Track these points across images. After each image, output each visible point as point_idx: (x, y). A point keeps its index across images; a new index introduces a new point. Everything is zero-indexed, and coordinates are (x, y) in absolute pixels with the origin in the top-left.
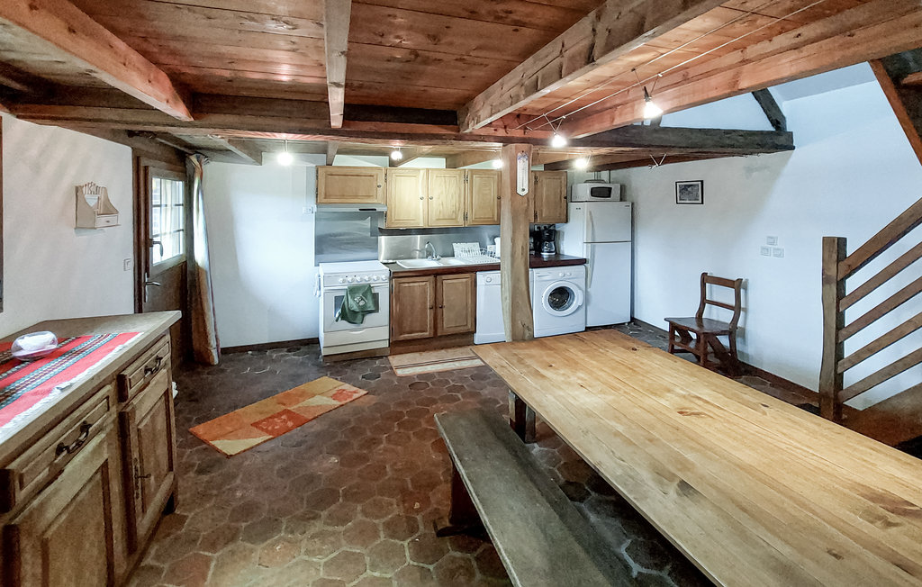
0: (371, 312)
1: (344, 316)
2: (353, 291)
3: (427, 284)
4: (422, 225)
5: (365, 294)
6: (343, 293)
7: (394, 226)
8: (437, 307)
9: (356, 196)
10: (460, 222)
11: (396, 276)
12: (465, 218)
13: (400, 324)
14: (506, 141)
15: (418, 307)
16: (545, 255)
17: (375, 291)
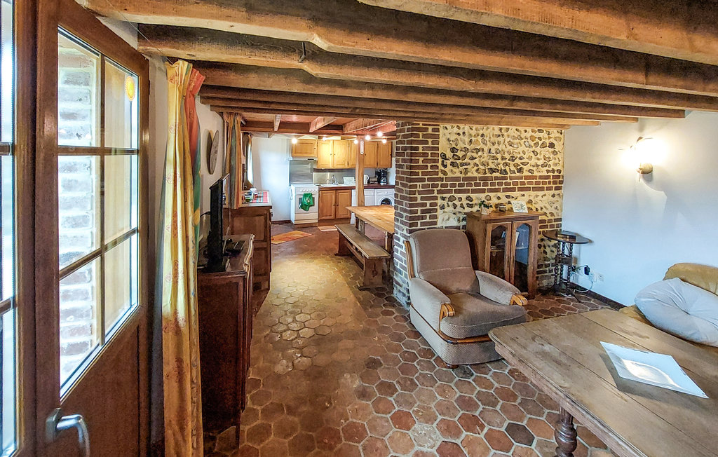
0: (312, 206)
1: (302, 207)
2: (305, 195)
3: (332, 194)
4: (331, 167)
5: (310, 197)
6: (302, 197)
7: (320, 167)
8: (336, 205)
9: (306, 153)
10: (346, 167)
11: (321, 189)
12: (348, 164)
13: (322, 211)
14: (357, 135)
15: (329, 205)
16: (382, 184)
17: (313, 196)
